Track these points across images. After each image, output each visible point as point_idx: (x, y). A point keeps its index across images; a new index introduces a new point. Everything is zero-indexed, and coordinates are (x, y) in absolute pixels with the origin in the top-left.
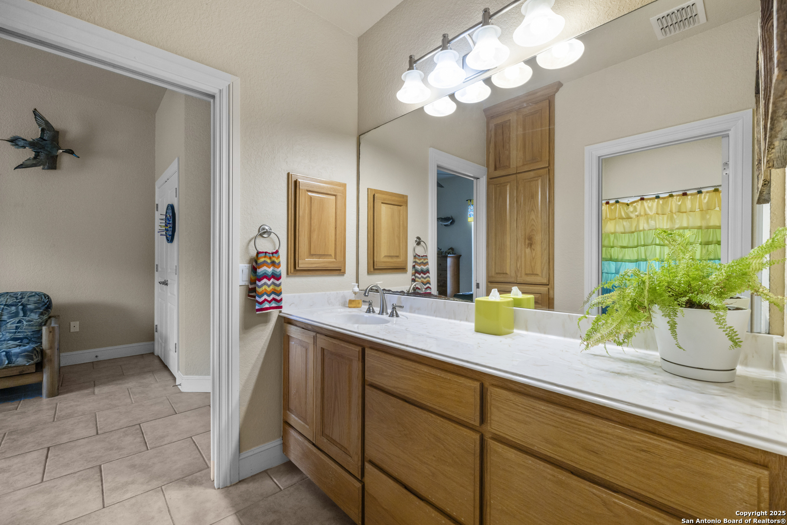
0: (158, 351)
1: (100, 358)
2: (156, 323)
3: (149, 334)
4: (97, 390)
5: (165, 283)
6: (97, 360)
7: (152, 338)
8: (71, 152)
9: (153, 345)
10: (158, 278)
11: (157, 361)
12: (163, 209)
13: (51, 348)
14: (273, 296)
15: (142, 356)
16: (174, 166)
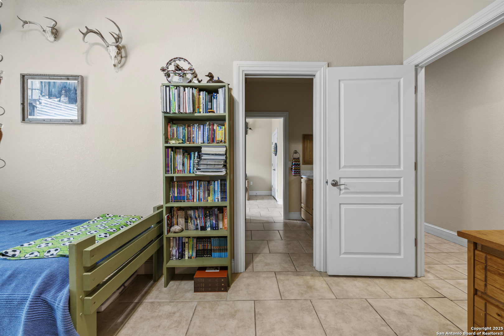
0: (273, 195)
1: (257, 194)
2: (272, 185)
3: (270, 189)
4: (257, 201)
5: (274, 170)
6: (256, 195)
7: (271, 190)
8: (250, 129)
9: (272, 192)
10: (273, 168)
11: (272, 197)
12: (273, 145)
13: (248, 187)
14: (297, 170)
15: (268, 195)
16: (276, 131)
